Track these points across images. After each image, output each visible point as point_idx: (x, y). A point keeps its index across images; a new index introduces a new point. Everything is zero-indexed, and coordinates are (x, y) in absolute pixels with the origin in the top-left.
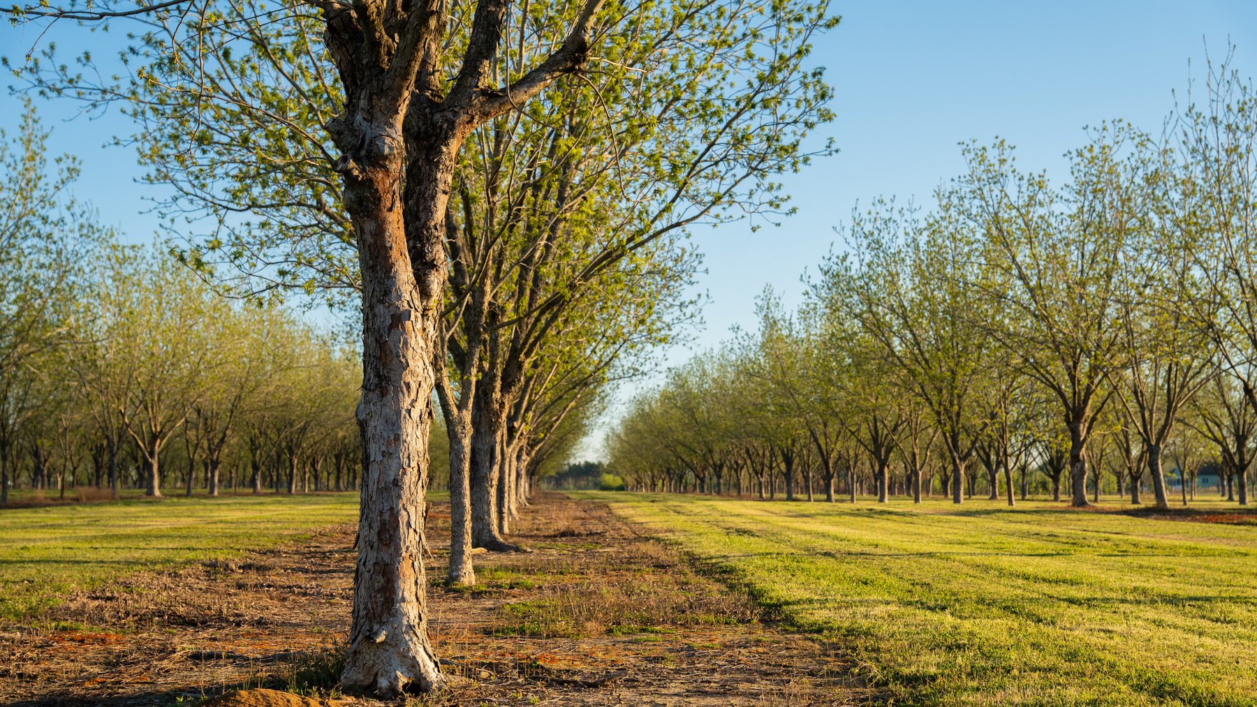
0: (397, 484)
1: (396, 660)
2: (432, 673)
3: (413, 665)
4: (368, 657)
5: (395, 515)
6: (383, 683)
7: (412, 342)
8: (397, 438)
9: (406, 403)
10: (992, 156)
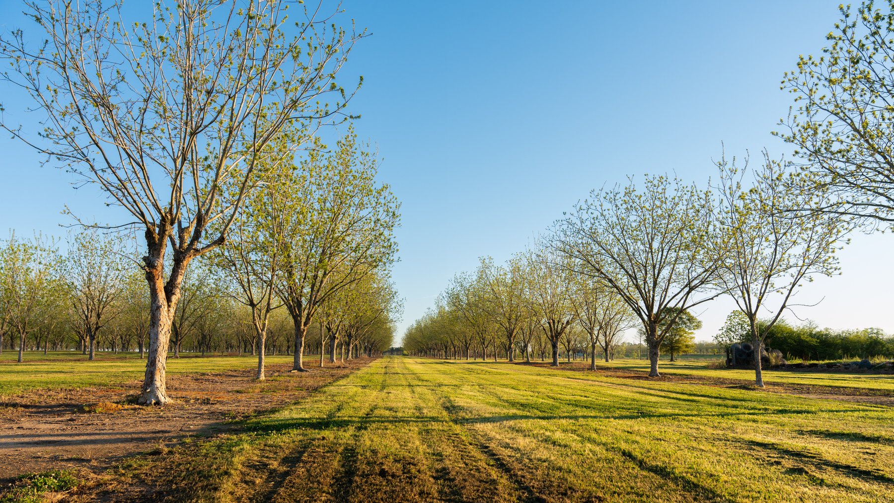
0: (156, 350)
1: (153, 396)
2: (162, 399)
3: (157, 397)
4: (145, 396)
5: (155, 358)
6: (148, 402)
7: (162, 314)
8: (157, 338)
9: (160, 329)
10: (487, 261)
